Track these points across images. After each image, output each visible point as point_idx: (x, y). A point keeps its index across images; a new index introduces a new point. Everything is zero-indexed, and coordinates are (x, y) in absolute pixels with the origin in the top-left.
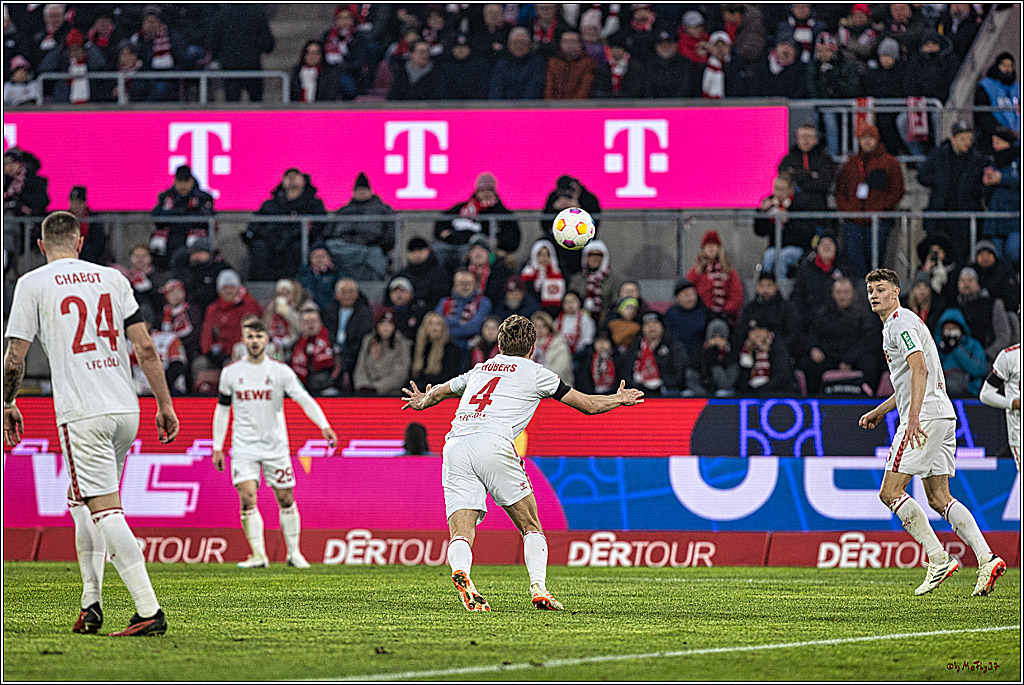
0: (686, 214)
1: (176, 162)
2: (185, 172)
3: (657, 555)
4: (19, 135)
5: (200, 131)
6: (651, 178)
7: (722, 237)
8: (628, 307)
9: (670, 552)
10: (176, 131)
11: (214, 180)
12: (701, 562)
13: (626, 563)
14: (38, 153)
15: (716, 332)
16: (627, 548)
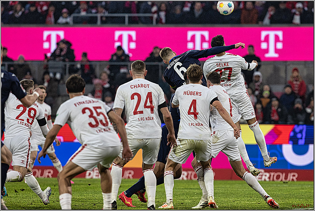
0: (288, 63)
1: (117, 44)
2: (120, 48)
3: (278, 177)
4: (65, 35)
5: (125, 34)
6: (277, 51)
7: (300, 70)
8: (266, 93)
9: (282, 176)
10: (117, 34)
11: (130, 50)
12: (293, 180)
13: (267, 180)
14: (71, 41)
15: (298, 102)
16: (268, 175)
